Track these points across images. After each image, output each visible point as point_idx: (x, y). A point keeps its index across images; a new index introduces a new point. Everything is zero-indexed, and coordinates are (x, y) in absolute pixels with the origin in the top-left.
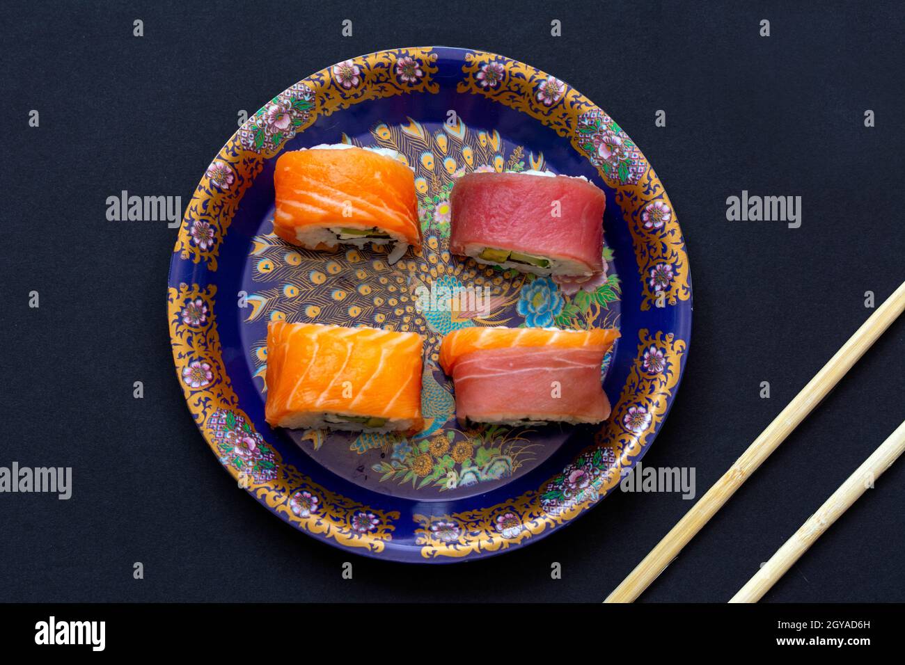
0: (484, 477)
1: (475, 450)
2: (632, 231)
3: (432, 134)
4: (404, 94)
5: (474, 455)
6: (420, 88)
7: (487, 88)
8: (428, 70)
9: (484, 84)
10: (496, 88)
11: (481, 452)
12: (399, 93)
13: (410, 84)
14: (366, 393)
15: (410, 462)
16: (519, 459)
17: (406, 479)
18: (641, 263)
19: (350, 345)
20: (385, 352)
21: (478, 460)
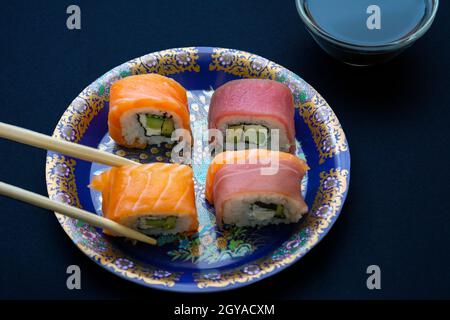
0: (234, 255)
1: (229, 241)
2: (310, 126)
3: (197, 95)
4: (181, 72)
5: (229, 244)
6: (189, 68)
7: (225, 66)
8: (193, 57)
9: (224, 63)
10: (230, 65)
11: (232, 242)
12: (178, 72)
13: (184, 66)
14: (162, 199)
15: (190, 249)
16: (255, 244)
17: (188, 258)
18: (316, 141)
19: (149, 174)
20: (171, 175)
21: (230, 247)
